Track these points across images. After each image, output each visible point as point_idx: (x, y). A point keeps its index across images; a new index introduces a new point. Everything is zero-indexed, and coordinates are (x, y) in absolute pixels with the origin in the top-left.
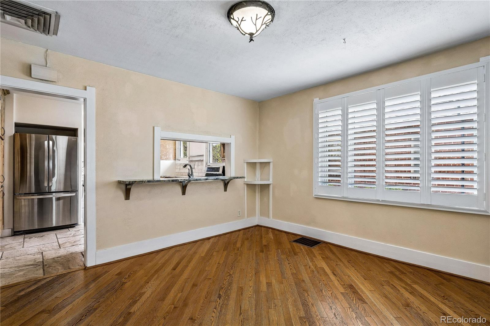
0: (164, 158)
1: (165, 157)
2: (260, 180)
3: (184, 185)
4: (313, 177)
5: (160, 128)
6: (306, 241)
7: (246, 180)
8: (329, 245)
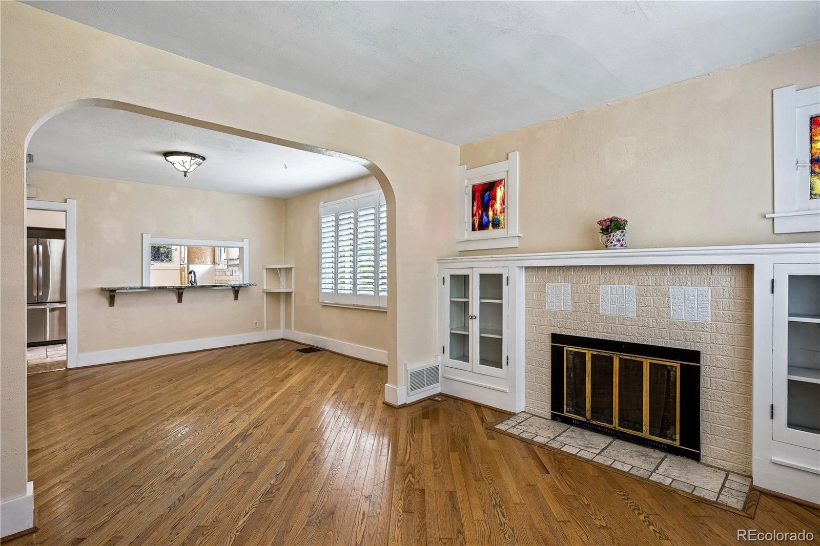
0: (198, 262)
1: (200, 261)
2: (285, 287)
3: (179, 292)
4: (319, 284)
5: (150, 235)
6: (310, 349)
7: (265, 288)
8: (327, 352)
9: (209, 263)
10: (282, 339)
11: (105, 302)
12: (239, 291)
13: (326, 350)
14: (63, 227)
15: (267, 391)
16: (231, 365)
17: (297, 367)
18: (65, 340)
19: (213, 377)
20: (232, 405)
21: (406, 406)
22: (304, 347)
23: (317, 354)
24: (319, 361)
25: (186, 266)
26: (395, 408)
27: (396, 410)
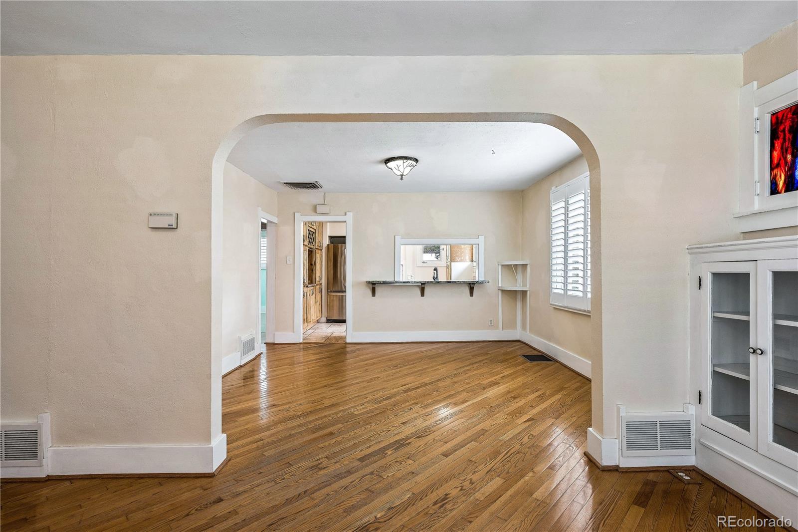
0: (458, 260)
1: (460, 259)
2: (521, 285)
3: (422, 287)
4: (550, 282)
5: (400, 236)
6: (540, 358)
7: (500, 285)
8: (557, 363)
9: (468, 261)
10: (519, 341)
11: (370, 293)
12: (474, 287)
13: (557, 361)
14: (345, 235)
15: (463, 395)
16: (453, 361)
17: (510, 376)
18: (345, 320)
19: (428, 370)
20: (420, 405)
21: (617, 470)
22: (536, 353)
23: (544, 363)
24: (539, 373)
25: (449, 263)
26: (599, 468)
27: (598, 470)
